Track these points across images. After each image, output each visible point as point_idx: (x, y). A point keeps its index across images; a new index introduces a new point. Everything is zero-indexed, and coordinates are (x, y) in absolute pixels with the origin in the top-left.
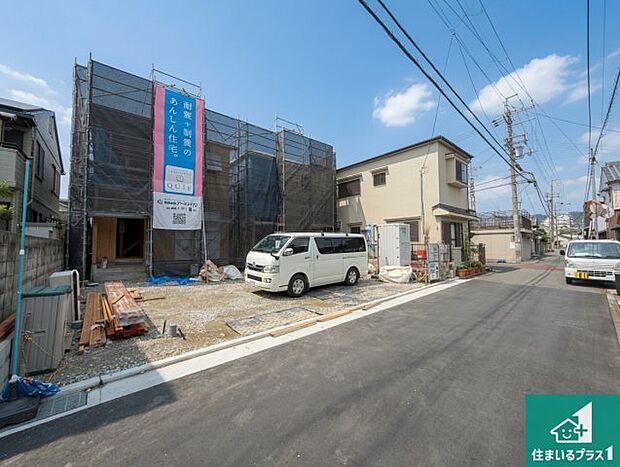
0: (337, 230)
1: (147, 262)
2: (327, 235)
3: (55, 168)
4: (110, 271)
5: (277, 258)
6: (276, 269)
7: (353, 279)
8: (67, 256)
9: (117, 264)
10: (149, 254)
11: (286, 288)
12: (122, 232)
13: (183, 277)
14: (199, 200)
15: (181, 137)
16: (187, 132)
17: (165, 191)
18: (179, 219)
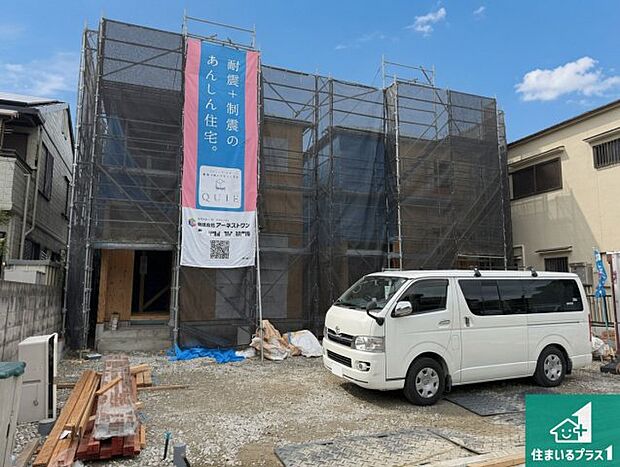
0: (514, 265)
1: (171, 323)
2: (487, 274)
3: (68, 181)
4: (123, 335)
5: (380, 321)
6: (379, 344)
7: (554, 371)
8: (65, 310)
9: (133, 324)
10: (175, 308)
11: (401, 384)
12: (143, 272)
13: (223, 349)
14: (251, 217)
15: (223, 117)
16: (231, 108)
17: (198, 207)
18: (220, 250)
